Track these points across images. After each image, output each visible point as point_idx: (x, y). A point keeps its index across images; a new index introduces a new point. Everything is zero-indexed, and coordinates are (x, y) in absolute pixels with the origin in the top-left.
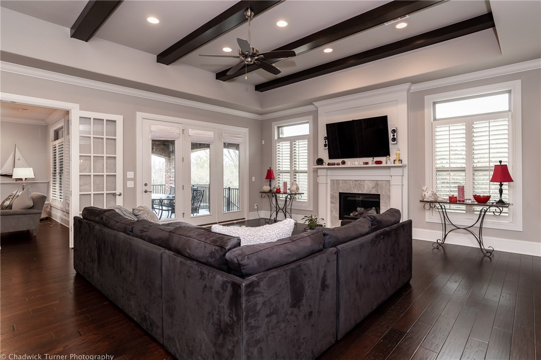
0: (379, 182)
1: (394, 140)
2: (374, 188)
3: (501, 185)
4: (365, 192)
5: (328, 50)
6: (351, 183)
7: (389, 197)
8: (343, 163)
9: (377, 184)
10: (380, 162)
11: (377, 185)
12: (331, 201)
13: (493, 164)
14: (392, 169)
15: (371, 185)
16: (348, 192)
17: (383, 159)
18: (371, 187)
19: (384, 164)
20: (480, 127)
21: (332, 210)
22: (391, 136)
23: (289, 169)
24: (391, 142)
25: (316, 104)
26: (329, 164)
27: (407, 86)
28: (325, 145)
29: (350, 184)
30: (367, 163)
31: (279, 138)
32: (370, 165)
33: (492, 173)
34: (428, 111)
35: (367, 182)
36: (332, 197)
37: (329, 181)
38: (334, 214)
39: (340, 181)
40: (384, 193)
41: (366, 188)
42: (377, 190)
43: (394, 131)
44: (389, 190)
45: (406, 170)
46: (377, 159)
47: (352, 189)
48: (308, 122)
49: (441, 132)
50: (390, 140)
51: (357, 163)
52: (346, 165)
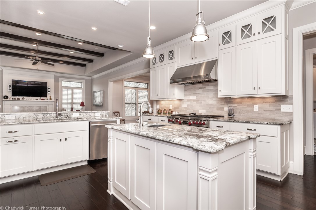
1: (49, 91)
3: (82, 107)
13: (81, 102)
17: (45, 98)
19: (45, 100)
20: (75, 91)
22: (48, 90)
25: (2, 67)
26: (13, 99)
27: (55, 73)
28: (10, 89)
30: (37, 99)
32: (39, 100)
33: (80, 104)
34: (60, 83)
37: (11, 107)
43: (49, 88)
46: (42, 98)
49: (64, 91)
50: (47, 91)
51: (32, 99)
52: (25, 100)
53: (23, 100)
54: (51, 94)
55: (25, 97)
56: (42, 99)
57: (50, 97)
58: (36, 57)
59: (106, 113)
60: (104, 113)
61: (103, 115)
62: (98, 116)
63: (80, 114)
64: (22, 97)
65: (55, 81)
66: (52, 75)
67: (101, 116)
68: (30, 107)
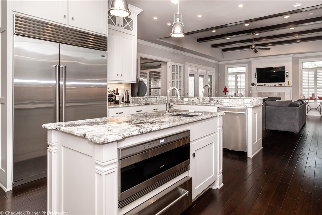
0: (281, 93)
1: (287, 76)
4: (274, 97)
7: (285, 99)
8: (265, 85)
9: (279, 93)
10: (281, 85)
14: (286, 87)
15: (277, 94)
17: (283, 83)
19: (283, 86)
23: (235, 87)
24: (286, 77)
25: (251, 59)
26: (257, 85)
28: (256, 77)
30: (276, 85)
31: (228, 73)
32: (277, 86)
34: (300, 65)
35: (275, 93)
37: (257, 93)
40: (282, 96)
41: (274, 95)
42: (279, 96)
43: (287, 73)
44: (285, 96)
45: (292, 87)
46: (280, 83)
47: (268, 96)
48: (245, 66)
49: (305, 74)
50: (285, 76)
51: (271, 85)
52: (266, 86)
53: (265, 86)
54: (289, 78)
55: (266, 83)
57: (289, 82)
58: (252, 45)
59: (258, 100)
60: (255, 100)
61: (253, 102)
62: (248, 103)
63: (230, 100)
64: (264, 83)
65: (293, 64)
66: (290, 58)
67: (251, 103)
68: (270, 92)
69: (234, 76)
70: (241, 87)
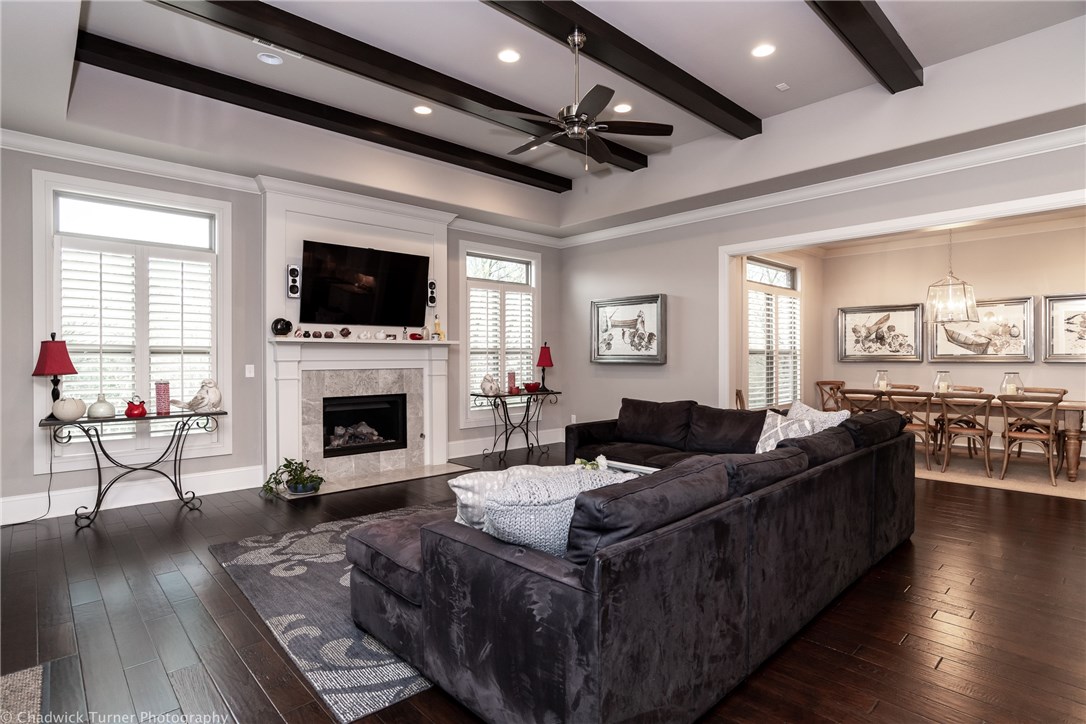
0: (405, 371)
1: (432, 300)
2: (394, 383)
4: (380, 392)
5: (423, 110)
6: (352, 377)
7: (421, 397)
8: (345, 333)
9: (401, 375)
10: (417, 337)
11: (401, 377)
12: (303, 419)
14: (434, 350)
15: (391, 378)
16: (345, 395)
17: (418, 331)
18: (390, 382)
21: (307, 438)
22: (429, 293)
24: (428, 304)
26: (306, 334)
29: (348, 379)
30: (392, 337)
32: (401, 340)
35: (382, 372)
36: (306, 409)
37: (300, 375)
38: (310, 447)
39: (327, 373)
40: (412, 391)
41: (381, 385)
42: (401, 387)
43: (432, 285)
44: (421, 386)
47: (354, 388)
50: (428, 300)
52: (351, 339)
53: (345, 340)
55: (351, 328)
56: (413, 337)
64: (340, 327)
65: (449, 254)
66: (441, 227)
68: (366, 370)
69: (128, 261)
70: (188, 343)
